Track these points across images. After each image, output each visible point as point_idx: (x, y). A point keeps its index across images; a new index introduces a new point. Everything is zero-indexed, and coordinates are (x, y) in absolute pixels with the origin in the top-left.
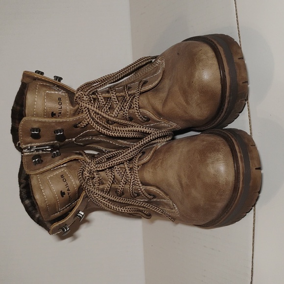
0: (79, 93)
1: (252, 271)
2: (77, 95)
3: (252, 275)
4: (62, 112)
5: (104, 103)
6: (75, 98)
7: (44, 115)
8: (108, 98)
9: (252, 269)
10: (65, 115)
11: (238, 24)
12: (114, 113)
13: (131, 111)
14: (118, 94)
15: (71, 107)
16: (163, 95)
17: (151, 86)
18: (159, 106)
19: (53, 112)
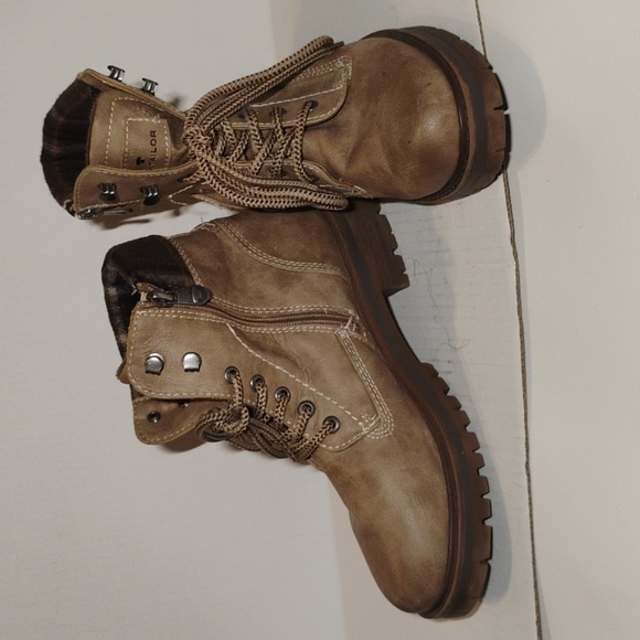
0: (192, 129)
1: (527, 444)
2: (188, 132)
3: (527, 451)
4: (157, 157)
5: (235, 141)
6: (184, 136)
7: (123, 162)
8: (242, 131)
9: (527, 439)
10: (161, 163)
11: (480, 24)
12: (255, 163)
13: (286, 163)
14: (261, 124)
15: (173, 149)
16: (349, 141)
17: (323, 117)
18: (340, 163)
19: (139, 158)
